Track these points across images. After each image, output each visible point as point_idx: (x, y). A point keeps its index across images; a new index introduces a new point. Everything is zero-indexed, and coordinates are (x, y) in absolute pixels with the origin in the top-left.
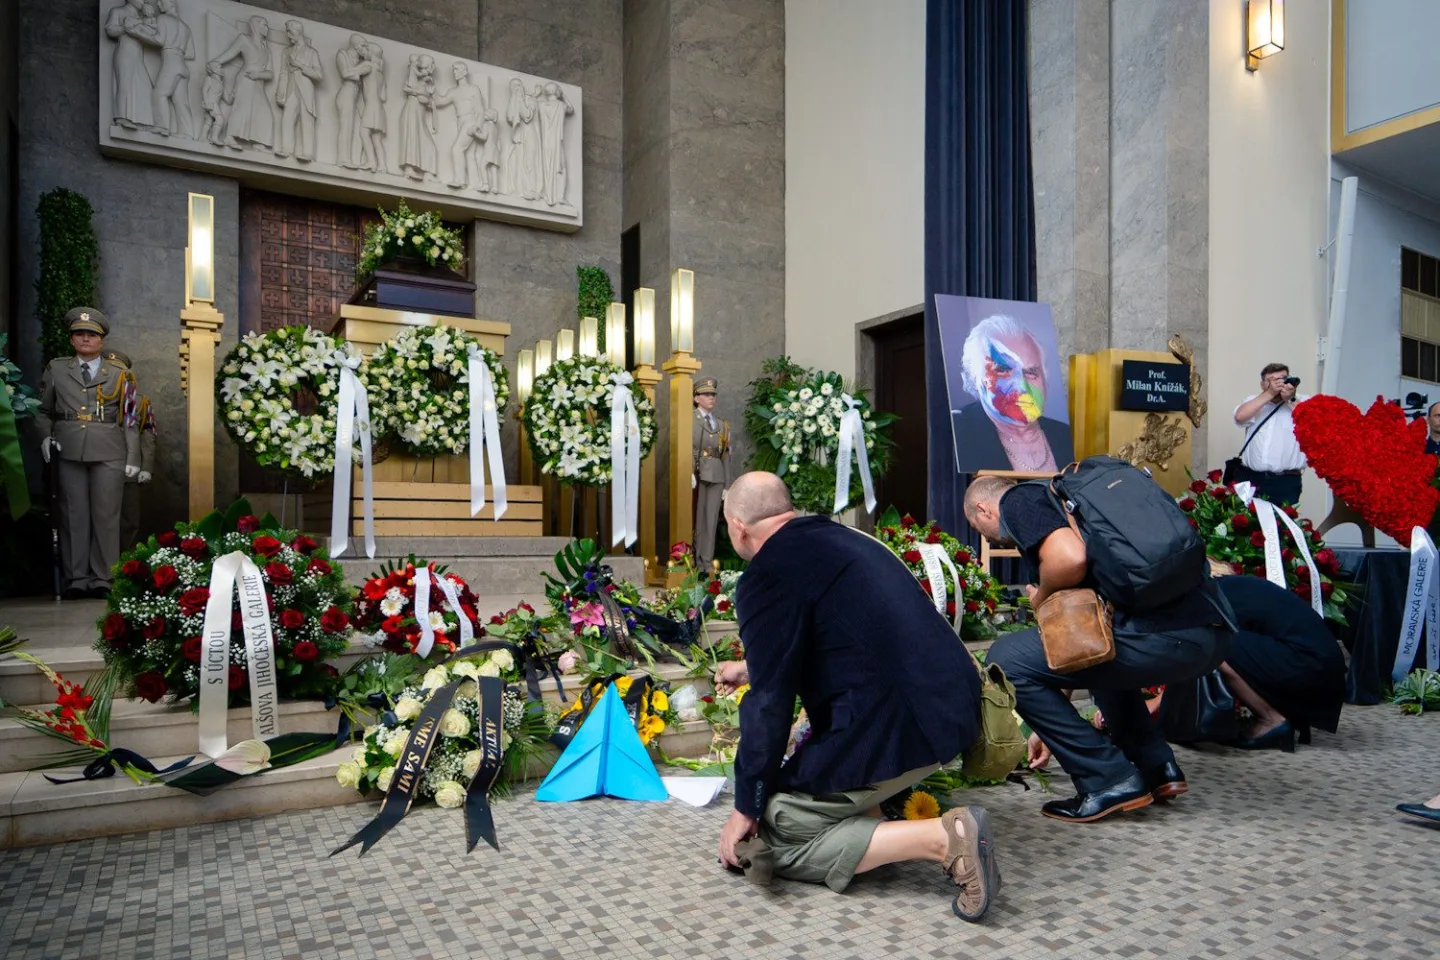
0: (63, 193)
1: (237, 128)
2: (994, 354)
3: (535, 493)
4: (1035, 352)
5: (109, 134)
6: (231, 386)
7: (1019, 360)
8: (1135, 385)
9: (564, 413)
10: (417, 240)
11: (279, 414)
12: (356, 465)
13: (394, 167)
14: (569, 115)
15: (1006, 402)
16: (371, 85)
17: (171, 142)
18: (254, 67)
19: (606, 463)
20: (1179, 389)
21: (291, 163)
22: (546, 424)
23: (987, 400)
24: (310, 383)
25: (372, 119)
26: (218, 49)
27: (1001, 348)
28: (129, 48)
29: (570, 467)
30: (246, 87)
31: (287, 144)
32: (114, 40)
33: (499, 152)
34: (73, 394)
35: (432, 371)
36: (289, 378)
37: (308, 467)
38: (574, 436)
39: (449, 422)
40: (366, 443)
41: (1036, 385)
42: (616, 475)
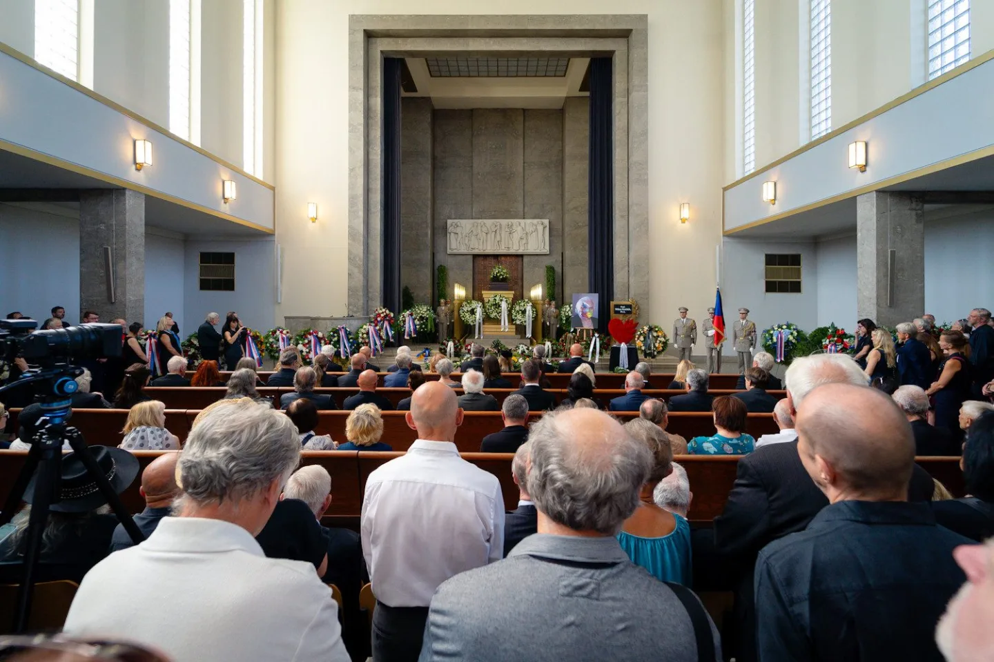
0: (441, 266)
1: (472, 246)
2: (583, 305)
3: (514, 327)
4: (593, 303)
5: (449, 251)
6: (461, 312)
7: (588, 305)
8: (617, 309)
9: (518, 312)
10: (498, 275)
11: (467, 315)
12: (480, 323)
13: (503, 248)
14: (544, 228)
15: (584, 314)
16: (498, 232)
17: (460, 251)
18: (475, 233)
19: (525, 322)
20: (629, 309)
21: (482, 251)
22: (514, 314)
23: (580, 314)
24: (473, 310)
25: (498, 238)
26: (468, 231)
27: (585, 303)
28: (452, 234)
29: (518, 322)
30: (473, 238)
31: (481, 247)
32: (450, 233)
33: (527, 240)
34: (440, 312)
35: (496, 304)
36: (469, 309)
37: (472, 324)
38: (519, 317)
39: (498, 314)
40: (481, 319)
41: (592, 311)
42: (527, 324)
